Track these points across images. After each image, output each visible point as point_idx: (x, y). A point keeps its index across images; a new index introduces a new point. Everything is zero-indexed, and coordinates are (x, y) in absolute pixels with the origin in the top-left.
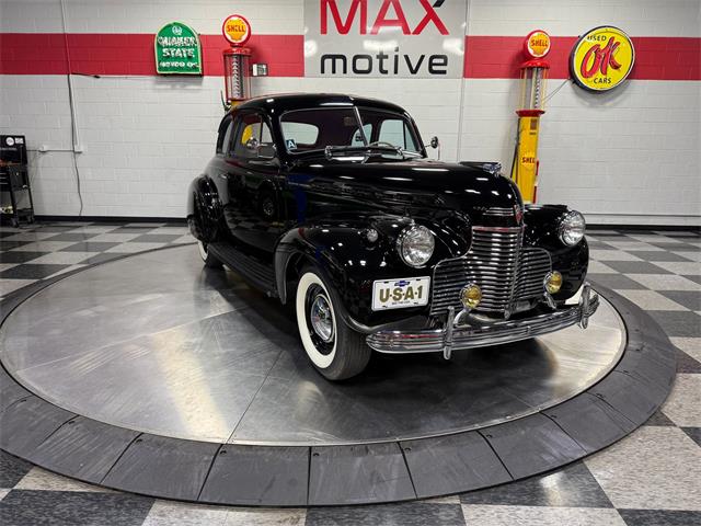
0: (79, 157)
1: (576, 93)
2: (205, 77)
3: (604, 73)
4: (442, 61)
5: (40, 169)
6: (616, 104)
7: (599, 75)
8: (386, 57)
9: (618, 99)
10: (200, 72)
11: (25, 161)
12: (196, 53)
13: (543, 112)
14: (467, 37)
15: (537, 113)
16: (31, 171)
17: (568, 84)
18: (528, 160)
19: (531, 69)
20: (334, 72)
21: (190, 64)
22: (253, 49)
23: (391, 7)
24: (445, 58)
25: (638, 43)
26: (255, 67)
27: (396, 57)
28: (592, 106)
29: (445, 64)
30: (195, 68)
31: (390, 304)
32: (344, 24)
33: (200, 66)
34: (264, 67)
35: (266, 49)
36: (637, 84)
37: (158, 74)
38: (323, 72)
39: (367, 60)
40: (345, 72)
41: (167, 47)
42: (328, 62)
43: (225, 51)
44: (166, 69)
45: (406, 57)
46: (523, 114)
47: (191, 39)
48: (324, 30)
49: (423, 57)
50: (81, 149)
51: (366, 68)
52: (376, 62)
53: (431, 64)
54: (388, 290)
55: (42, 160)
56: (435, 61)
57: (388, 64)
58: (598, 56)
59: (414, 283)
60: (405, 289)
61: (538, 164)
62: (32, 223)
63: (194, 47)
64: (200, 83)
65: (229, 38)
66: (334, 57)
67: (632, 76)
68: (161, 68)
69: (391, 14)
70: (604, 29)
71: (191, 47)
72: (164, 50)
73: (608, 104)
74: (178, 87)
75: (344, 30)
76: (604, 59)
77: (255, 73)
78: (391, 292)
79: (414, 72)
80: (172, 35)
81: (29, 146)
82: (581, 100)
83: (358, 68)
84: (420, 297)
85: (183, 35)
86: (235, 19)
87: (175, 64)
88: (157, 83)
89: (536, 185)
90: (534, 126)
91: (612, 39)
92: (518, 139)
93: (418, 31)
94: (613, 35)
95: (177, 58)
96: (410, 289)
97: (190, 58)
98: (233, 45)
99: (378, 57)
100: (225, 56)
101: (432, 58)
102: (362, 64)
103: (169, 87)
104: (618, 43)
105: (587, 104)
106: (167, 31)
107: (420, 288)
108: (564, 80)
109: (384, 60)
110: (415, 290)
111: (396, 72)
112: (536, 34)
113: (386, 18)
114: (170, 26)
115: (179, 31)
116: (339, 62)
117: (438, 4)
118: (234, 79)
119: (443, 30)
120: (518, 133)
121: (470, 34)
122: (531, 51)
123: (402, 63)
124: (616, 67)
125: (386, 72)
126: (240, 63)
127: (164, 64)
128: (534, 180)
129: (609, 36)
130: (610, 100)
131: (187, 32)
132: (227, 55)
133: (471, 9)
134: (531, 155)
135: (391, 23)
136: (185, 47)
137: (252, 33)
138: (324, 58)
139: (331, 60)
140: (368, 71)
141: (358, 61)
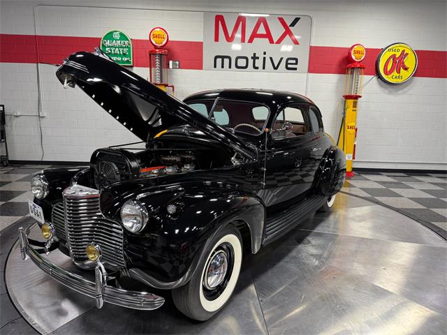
0: (43, 121)
1: (380, 84)
2: (134, 68)
3: (399, 72)
4: (294, 62)
5: (13, 128)
6: (405, 92)
7: (395, 73)
8: (258, 58)
9: (405, 90)
10: (132, 64)
11: (3, 122)
12: (129, 51)
13: (360, 97)
14: (311, 47)
15: (357, 97)
16: (7, 129)
17: (375, 79)
19: (353, 68)
20: (223, 67)
21: (125, 59)
22: (169, 50)
23: (262, 25)
24: (296, 60)
26: (171, 62)
27: (264, 58)
28: (390, 93)
29: (296, 64)
30: (128, 61)
32: (230, 36)
33: (131, 61)
34: (177, 63)
35: (177, 51)
36: (418, 79)
38: (215, 67)
39: (245, 60)
40: (230, 67)
41: (108, 47)
42: (219, 61)
43: (151, 51)
45: (271, 58)
46: (347, 97)
47: (126, 42)
48: (217, 39)
49: (282, 59)
50: (45, 115)
51: (245, 65)
52: (251, 61)
53: (287, 64)
55: (15, 121)
56: (289, 62)
57: (259, 63)
58: (394, 62)
61: (356, 130)
62: (6, 166)
63: (128, 47)
65: (154, 43)
66: (223, 57)
69: (262, 30)
70: (398, 45)
71: (126, 47)
72: (107, 49)
73: (400, 92)
75: (230, 39)
76: (398, 63)
77: (171, 67)
79: (276, 68)
80: (113, 39)
81: (7, 112)
82: (383, 89)
83: (239, 65)
85: (121, 39)
86: (158, 30)
87: (114, 58)
89: (355, 143)
90: (355, 105)
91: (403, 51)
92: (344, 113)
93: (279, 42)
94: (404, 49)
95: (116, 55)
97: (124, 54)
98: (156, 47)
99: (252, 58)
100: (150, 55)
101: (288, 59)
102: (242, 63)
104: (407, 54)
105: (387, 91)
106: (109, 36)
108: (372, 76)
109: (256, 60)
111: (264, 68)
112: (356, 47)
113: (257, 33)
114: (111, 33)
115: (118, 37)
116: (226, 61)
117: (293, 25)
118: (156, 70)
119: (295, 42)
120: (345, 110)
121: (313, 45)
122: (354, 57)
124: (406, 69)
125: (257, 68)
126: (160, 59)
128: (355, 140)
129: (401, 49)
130: (400, 90)
131: (123, 37)
132: (152, 54)
133: (314, 29)
134: (353, 124)
135: (262, 36)
136: (121, 47)
137: (169, 39)
138: (216, 57)
139: (221, 59)
140: (246, 67)
141: (239, 60)
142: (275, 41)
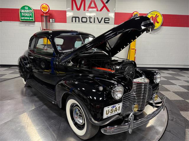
3: (155, 24)
4: (108, 19)
8: (91, 18)
9: (158, 32)
10: (34, 21)
12: (32, 15)
14: (115, 13)
18: (133, 49)
20: (76, 22)
21: (31, 18)
22: (50, 14)
23: (93, 3)
25: (164, 16)
26: (51, 20)
27: (94, 18)
29: (109, 20)
30: (32, 19)
31: (109, 115)
32: (78, 8)
33: (34, 19)
34: (54, 20)
35: (55, 14)
36: (164, 27)
37: (20, 21)
38: (72, 22)
40: (79, 22)
41: (23, 13)
42: (74, 19)
43: (41, 15)
44: (23, 19)
45: (97, 18)
47: (31, 11)
48: (72, 9)
49: (102, 18)
51: (86, 21)
52: (88, 19)
53: (105, 20)
54: (109, 110)
56: (106, 19)
57: (92, 20)
59: (117, 106)
60: (114, 109)
61: (136, 50)
63: (32, 13)
64: (34, 24)
65: (43, 11)
66: (76, 17)
67: (162, 25)
68: (21, 19)
69: (93, 5)
70: (154, 12)
71: (31, 13)
72: (22, 14)
73: (155, 33)
74: (27, 25)
75: (78, 9)
76: (154, 20)
77: (51, 22)
78: (110, 111)
79: (100, 22)
80: (25, 9)
83: (83, 21)
84: (119, 110)
85: (28, 9)
87: (26, 18)
88: (21, 24)
91: (157, 15)
93: (101, 10)
94: (157, 13)
95: (26, 16)
96: (116, 108)
97: (30, 16)
98: (44, 13)
99: (89, 18)
101: (105, 18)
102: (84, 20)
103: (24, 25)
104: (158, 16)
106: (23, 8)
107: (119, 107)
109: (91, 19)
110: (118, 108)
111: (94, 22)
112: (135, 13)
113: (91, 6)
114: (24, 6)
115: (27, 8)
116: (77, 19)
117: (107, 2)
118: (44, 23)
119: (108, 11)
121: (116, 12)
123: (96, 20)
124: (158, 23)
125: (91, 22)
126: (46, 18)
127: (22, 18)
128: (135, 55)
129: (156, 14)
131: (30, 8)
133: (116, 4)
134: (134, 48)
135: (93, 8)
136: (29, 13)
137: (50, 9)
138: (73, 17)
139: (75, 18)
140: (86, 22)
141: (83, 19)
142: (99, 10)
